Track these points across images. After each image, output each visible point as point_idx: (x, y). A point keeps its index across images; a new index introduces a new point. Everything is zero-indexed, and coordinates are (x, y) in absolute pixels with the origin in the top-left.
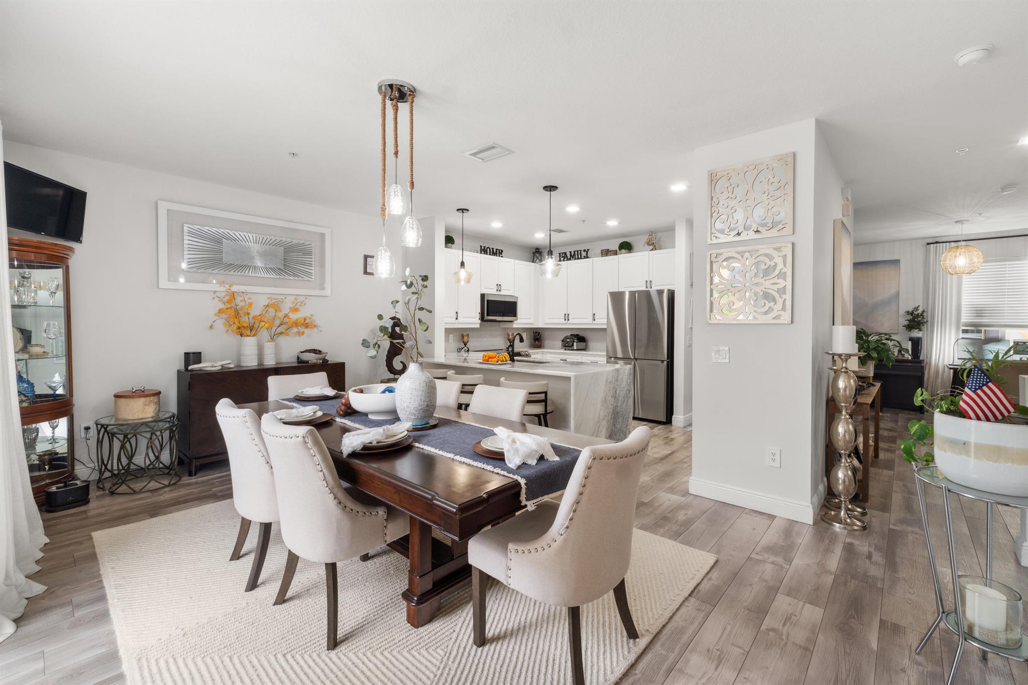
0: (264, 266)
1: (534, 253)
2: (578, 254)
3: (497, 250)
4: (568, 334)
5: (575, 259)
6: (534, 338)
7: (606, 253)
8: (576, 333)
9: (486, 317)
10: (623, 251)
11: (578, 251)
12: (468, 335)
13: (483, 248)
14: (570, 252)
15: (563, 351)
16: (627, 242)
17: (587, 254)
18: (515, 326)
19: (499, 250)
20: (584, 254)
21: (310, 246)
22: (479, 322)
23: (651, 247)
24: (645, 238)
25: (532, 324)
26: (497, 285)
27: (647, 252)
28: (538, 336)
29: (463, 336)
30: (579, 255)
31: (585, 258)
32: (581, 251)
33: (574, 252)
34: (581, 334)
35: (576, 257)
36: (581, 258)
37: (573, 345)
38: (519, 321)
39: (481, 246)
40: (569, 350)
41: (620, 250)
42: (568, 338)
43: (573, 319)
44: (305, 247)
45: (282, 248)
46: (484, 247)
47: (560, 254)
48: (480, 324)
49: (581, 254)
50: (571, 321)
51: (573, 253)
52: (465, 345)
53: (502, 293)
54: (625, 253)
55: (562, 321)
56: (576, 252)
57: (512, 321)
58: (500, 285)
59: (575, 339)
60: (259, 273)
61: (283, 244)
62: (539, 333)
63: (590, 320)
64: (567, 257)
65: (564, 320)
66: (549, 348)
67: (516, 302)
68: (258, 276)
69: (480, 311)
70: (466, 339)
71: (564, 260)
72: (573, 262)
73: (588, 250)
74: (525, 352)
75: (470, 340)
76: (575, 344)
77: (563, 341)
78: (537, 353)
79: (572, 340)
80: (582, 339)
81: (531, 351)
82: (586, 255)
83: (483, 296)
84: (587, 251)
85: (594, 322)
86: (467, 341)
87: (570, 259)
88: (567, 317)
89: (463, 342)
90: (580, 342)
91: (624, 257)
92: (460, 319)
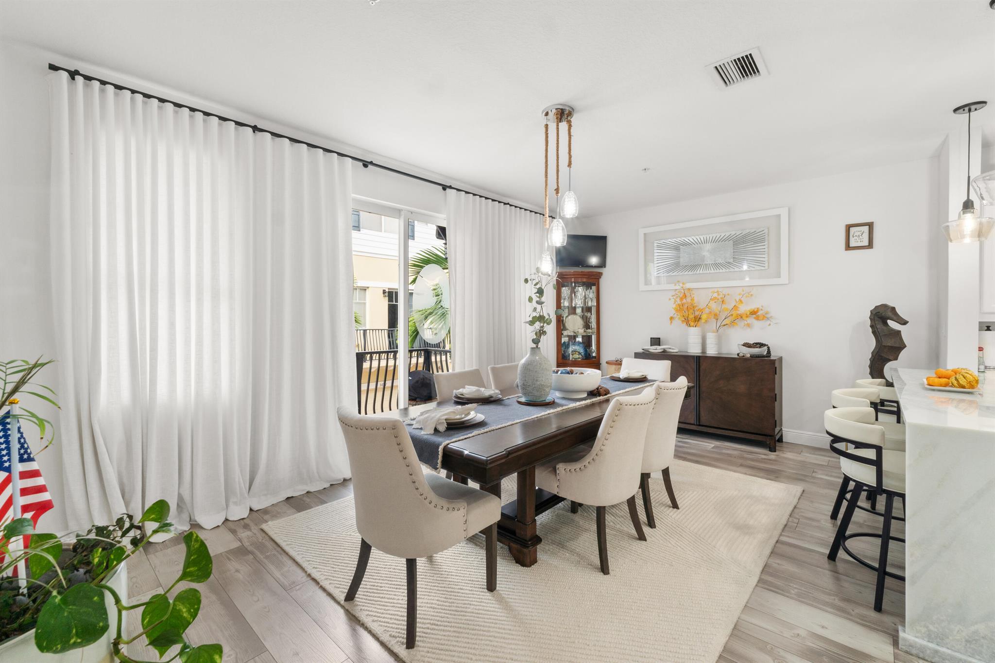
0: (713, 262)
21: (763, 232)
44: (758, 234)
45: (731, 242)
60: (710, 269)
61: (732, 238)
68: (711, 272)
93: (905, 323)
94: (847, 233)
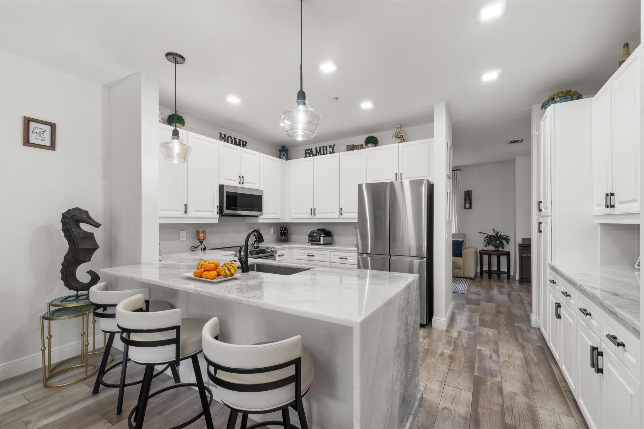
1: (280, 151)
2: (323, 150)
3: (240, 140)
4: (315, 228)
5: (321, 155)
6: (281, 233)
7: (352, 148)
8: (321, 227)
9: (225, 211)
10: (370, 145)
11: (323, 147)
12: (204, 232)
13: (223, 136)
14: (316, 148)
15: (309, 246)
16: (373, 136)
17: (333, 150)
18: (260, 221)
19: (243, 141)
20: (330, 150)
22: (218, 216)
23: (400, 140)
24: (393, 132)
25: (279, 219)
26: (240, 177)
27: (397, 144)
28: (285, 231)
29: (198, 233)
30: (325, 151)
31: (330, 153)
32: (326, 147)
33: (320, 148)
34: (327, 228)
35: (322, 153)
36: (327, 154)
37: (320, 239)
38: (264, 216)
39: (221, 134)
40: (315, 244)
41: (366, 145)
42: (315, 233)
43: (319, 213)
46: (225, 135)
47: (305, 150)
48: (219, 219)
49: (326, 150)
50: (318, 215)
51: (318, 150)
52: (201, 242)
53: (246, 185)
54: (371, 147)
55: (309, 216)
56: (322, 149)
57: (257, 216)
58: (243, 177)
59: (322, 233)
62: (286, 227)
63: (337, 215)
64: (313, 153)
65: (310, 214)
66: (296, 242)
67: (261, 196)
69: (218, 205)
70: (201, 236)
71: (309, 156)
72: (318, 157)
73: (334, 145)
74: (271, 248)
75: (208, 236)
76: (322, 238)
77: (309, 236)
78: (284, 248)
79: (319, 235)
80: (328, 234)
81: (277, 247)
82: (331, 151)
83: (221, 187)
84: (332, 147)
85: (341, 217)
86: (202, 238)
87: (316, 155)
88: (313, 212)
89: (199, 240)
90: (327, 236)
91: (371, 150)
92: (191, 213)
93: (97, 225)
94: (26, 130)
